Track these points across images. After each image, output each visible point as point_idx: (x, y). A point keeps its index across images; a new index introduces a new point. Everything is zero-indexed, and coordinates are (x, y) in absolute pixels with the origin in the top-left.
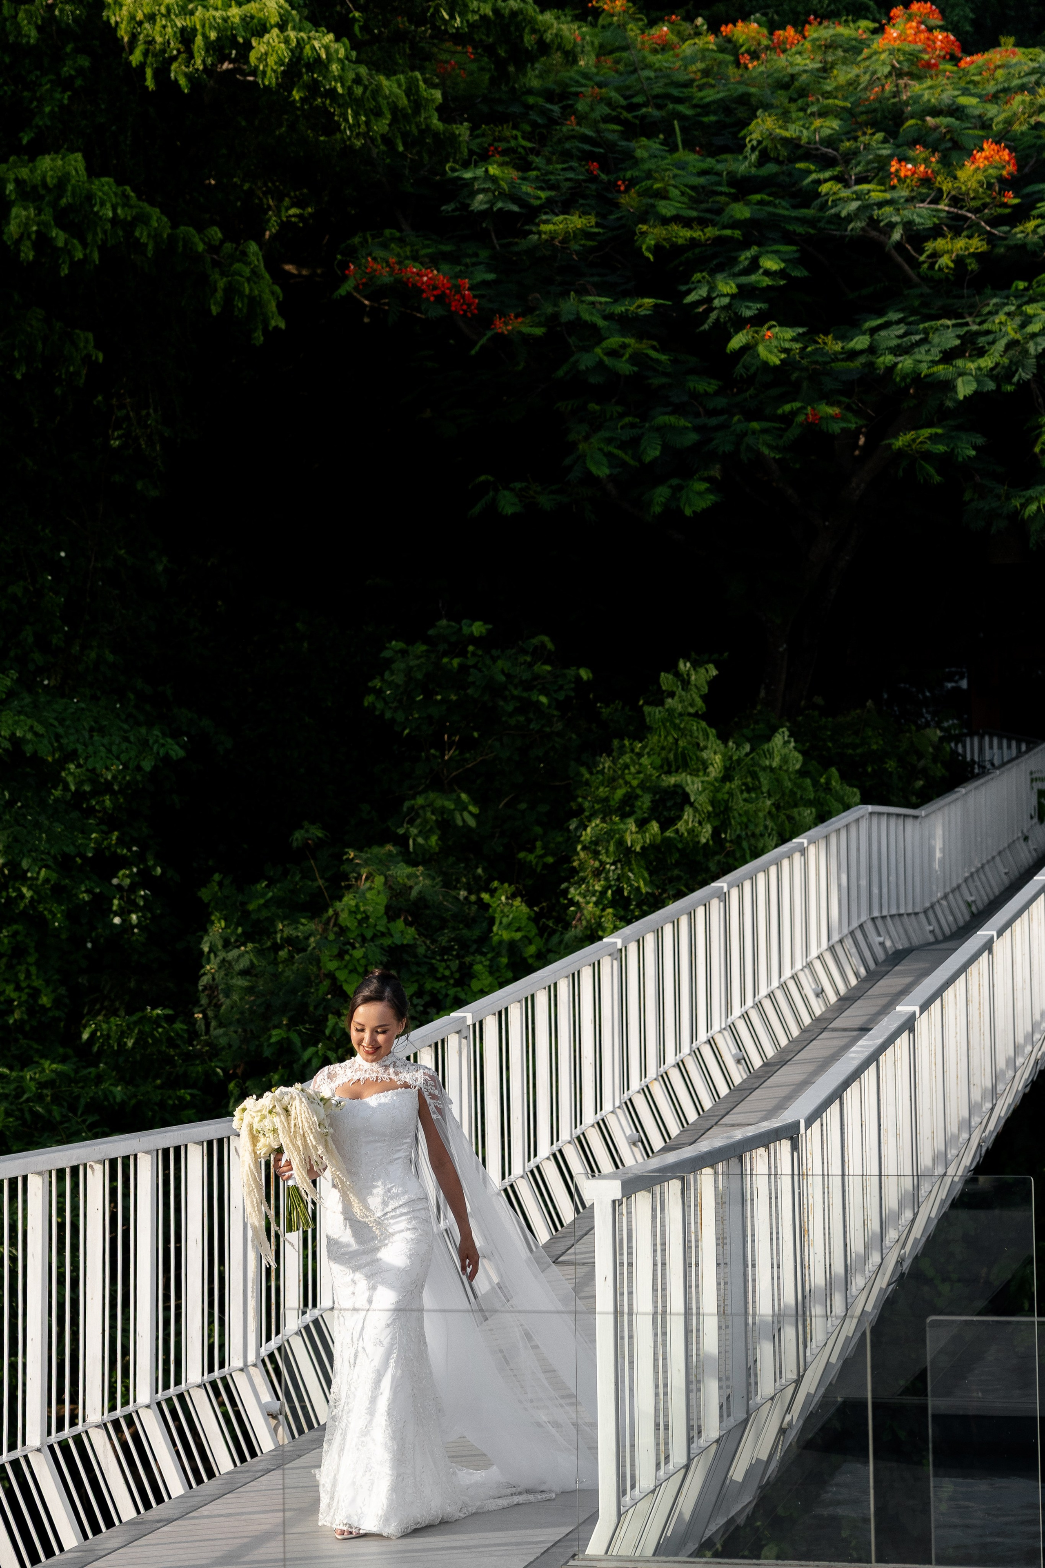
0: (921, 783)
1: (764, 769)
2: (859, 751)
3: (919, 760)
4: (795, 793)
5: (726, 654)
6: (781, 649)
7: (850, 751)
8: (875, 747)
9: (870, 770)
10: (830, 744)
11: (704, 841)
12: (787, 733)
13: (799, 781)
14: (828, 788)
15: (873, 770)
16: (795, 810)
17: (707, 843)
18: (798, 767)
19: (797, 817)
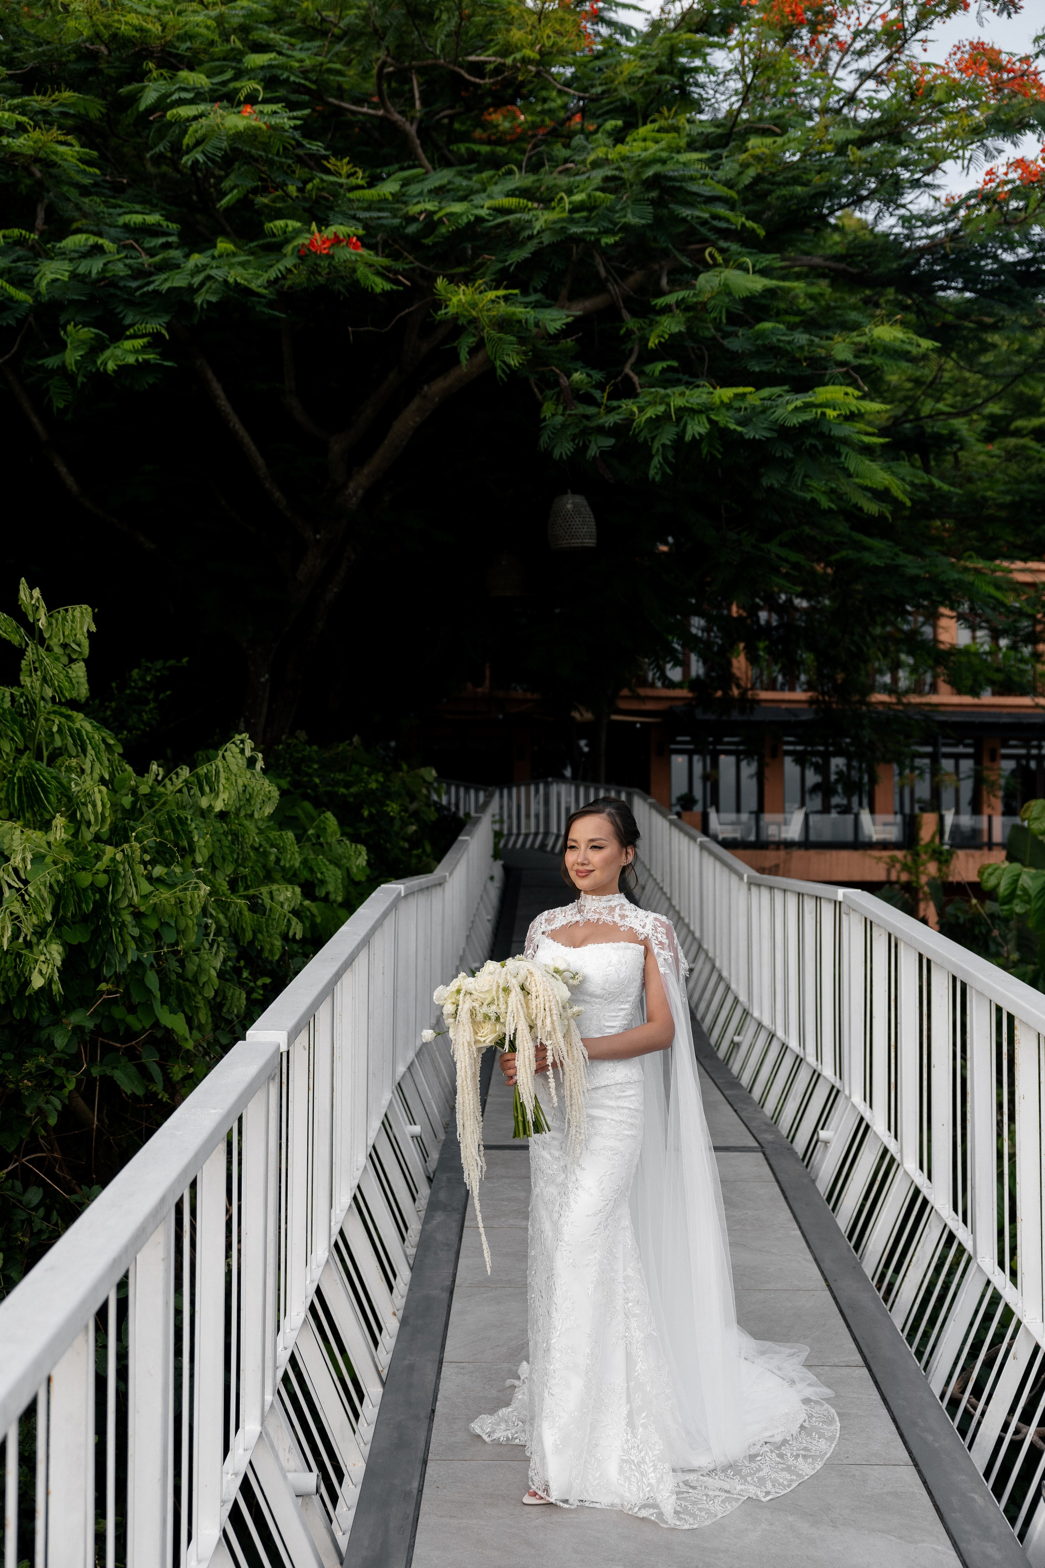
0: (414, 828)
1: (203, 814)
2: (353, 790)
3: (411, 802)
4: (266, 854)
5: (185, 660)
6: (263, 680)
7: (343, 790)
8: (374, 786)
9: (366, 813)
10: (317, 781)
11: (38, 982)
12: (249, 744)
13: (274, 834)
14: (319, 846)
15: (371, 814)
16: (264, 890)
17: (46, 990)
18: (269, 810)
19: (267, 902)
